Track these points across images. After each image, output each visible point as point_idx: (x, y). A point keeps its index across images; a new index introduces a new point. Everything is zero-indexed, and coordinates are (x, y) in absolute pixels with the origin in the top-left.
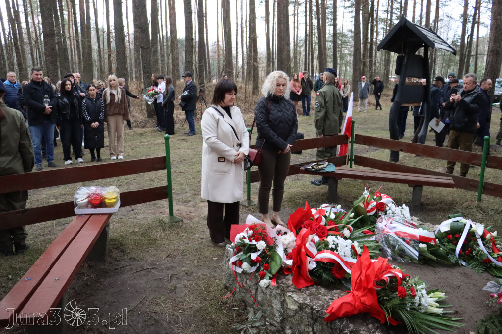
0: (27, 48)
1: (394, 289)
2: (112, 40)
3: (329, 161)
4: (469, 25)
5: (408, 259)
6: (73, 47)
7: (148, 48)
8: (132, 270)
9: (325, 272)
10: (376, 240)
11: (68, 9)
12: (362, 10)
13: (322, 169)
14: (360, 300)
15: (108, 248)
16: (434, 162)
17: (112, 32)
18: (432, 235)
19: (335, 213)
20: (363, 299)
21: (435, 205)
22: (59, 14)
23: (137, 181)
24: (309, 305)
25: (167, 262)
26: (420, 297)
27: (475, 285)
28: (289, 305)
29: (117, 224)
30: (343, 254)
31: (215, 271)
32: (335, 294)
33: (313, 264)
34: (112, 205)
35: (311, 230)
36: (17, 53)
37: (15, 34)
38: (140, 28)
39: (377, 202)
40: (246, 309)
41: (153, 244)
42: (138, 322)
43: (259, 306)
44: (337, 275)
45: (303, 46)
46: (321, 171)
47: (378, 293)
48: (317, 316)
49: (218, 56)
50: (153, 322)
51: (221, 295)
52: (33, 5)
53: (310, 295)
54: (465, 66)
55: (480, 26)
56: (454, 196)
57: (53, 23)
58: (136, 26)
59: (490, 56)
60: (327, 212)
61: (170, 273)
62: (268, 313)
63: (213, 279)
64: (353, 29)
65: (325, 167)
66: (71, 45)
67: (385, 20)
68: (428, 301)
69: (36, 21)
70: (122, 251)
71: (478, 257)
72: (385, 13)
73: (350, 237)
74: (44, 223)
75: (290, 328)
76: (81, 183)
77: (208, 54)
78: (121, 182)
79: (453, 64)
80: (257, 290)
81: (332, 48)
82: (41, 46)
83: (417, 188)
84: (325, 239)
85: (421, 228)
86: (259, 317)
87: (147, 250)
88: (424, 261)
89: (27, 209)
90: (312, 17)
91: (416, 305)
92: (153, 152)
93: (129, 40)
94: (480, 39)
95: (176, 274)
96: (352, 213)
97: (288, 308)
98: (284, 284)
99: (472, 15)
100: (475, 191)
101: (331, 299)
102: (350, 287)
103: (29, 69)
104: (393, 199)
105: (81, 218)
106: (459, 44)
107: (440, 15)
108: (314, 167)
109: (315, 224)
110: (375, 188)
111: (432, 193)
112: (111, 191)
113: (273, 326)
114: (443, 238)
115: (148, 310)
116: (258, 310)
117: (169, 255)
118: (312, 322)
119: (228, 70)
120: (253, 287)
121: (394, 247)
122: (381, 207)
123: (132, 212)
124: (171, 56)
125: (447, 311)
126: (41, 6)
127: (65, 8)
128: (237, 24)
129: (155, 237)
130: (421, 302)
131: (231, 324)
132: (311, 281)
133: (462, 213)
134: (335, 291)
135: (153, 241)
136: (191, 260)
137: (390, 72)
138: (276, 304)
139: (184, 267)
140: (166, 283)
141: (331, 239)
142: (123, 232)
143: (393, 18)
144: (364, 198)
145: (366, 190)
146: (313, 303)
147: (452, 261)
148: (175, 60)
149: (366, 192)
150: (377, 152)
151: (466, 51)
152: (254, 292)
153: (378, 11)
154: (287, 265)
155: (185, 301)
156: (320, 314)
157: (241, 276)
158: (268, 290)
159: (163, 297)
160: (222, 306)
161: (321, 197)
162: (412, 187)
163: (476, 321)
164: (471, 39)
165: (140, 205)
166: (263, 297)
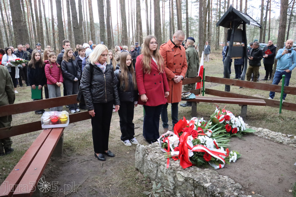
2: (55, 24)
3: (191, 92)
4: (265, 12)
6: (31, 29)
7: (78, 28)
8: (78, 161)
9: (199, 158)
11: (27, 6)
13: (188, 97)
15: (63, 148)
19: (201, 123)
21: (254, 116)
22: (22, 9)
24: (191, 178)
27: (287, 162)
28: (178, 178)
29: (66, 134)
30: (209, 147)
31: (129, 160)
32: (206, 171)
33: (191, 153)
34: (64, 122)
35: (188, 133)
39: (225, 115)
40: (150, 182)
41: (89, 145)
42: (85, 193)
43: (159, 180)
44: (206, 159)
46: (187, 98)
48: (197, 185)
49: (118, 33)
50: (95, 193)
51: (134, 174)
52: (5, 4)
53: (191, 172)
54: (263, 35)
55: (271, 12)
56: (265, 111)
59: (280, 29)
60: (196, 122)
62: (164, 184)
64: (198, 15)
65: (189, 96)
66: (29, 28)
67: (216, 10)
69: (8, 14)
70: (71, 150)
72: (216, 5)
73: (211, 136)
74: (21, 135)
75: (180, 192)
77: (112, 32)
79: (256, 34)
80: (157, 170)
81: (186, 27)
83: (244, 107)
84: (198, 138)
86: (159, 187)
87: (86, 149)
89: (12, 127)
90: (173, 8)
94: (271, 20)
95: (106, 163)
96: (210, 122)
97: (178, 181)
98: (174, 166)
99: (266, 5)
100: (278, 108)
101: (204, 174)
104: (233, 113)
105: (46, 131)
107: (247, 6)
108: (183, 96)
109: (190, 129)
111: (252, 109)
112: (63, 114)
113: (168, 191)
115: (91, 185)
116: (158, 183)
118: (194, 188)
120: (155, 169)
122: (227, 118)
123: (75, 126)
124: (90, 33)
126: (11, 5)
127: (25, 5)
128: (129, 13)
129: (91, 141)
131: (142, 192)
132: (190, 164)
134: (205, 169)
137: (220, 40)
138: (170, 179)
140: (100, 169)
141: (201, 138)
142: (70, 138)
143: (221, 8)
144: (217, 113)
148: (93, 36)
149: (217, 109)
150: (216, 86)
151: (263, 27)
152: (155, 172)
153: (211, 4)
154: (175, 154)
155: (113, 179)
156: (199, 183)
157: (147, 162)
158: (165, 170)
159: (99, 177)
160: (135, 181)
161: (187, 114)
162: (241, 106)
163: (292, 184)
164: (266, 20)
165: (79, 122)
166: (162, 175)
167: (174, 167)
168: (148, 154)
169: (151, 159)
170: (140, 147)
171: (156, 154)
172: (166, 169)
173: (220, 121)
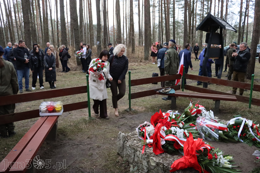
0: (15, 30)
1: (206, 155)
2: (59, 25)
3: (172, 88)
5: (213, 139)
7: (78, 29)
8: (69, 145)
9: (170, 146)
10: (196, 129)
11: (37, 9)
12: (188, 10)
13: (168, 92)
14: (189, 160)
15: (57, 133)
16: (226, 88)
17: (59, 21)
18: (225, 126)
19: (175, 115)
20: (190, 160)
21: (226, 110)
22: (32, 12)
23: (72, 98)
24: (162, 163)
25: (88, 141)
26: (220, 159)
27: (248, 152)
28: (151, 163)
29: (62, 121)
30: (179, 136)
31: (113, 145)
32: (175, 157)
33: (164, 142)
34: (59, 111)
35: (162, 124)
36: (10, 32)
37: (9, 23)
38: (73, 19)
39: (197, 109)
40: (129, 165)
42: (73, 172)
43: (136, 164)
44: (176, 148)
45: (157, 28)
47: (198, 157)
48: (166, 169)
49: (114, 33)
50: (80, 172)
51: (116, 158)
52: (18, 7)
53: (162, 158)
54: (241, 38)
55: (249, 17)
56: (236, 105)
57: (28, 17)
58: (71, 18)
59: (254, 33)
60: (171, 114)
61: (89, 146)
62: (140, 167)
63: (112, 150)
64: (183, 19)
65: (170, 91)
66: (38, 28)
67: (200, 15)
68: (224, 161)
69: (20, 16)
70: (64, 135)
71: (250, 138)
72: (200, 11)
73: (183, 127)
74: (23, 121)
76: (43, 100)
77: (109, 32)
78: (64, 99)
80: (134, 155)
81: (173, 29)
82: (23, 29)
83: (217, 102)
84: (170, 129)
85: (219, 123)
86: (136, 170)
87: (77, 134)
88: (221, 140)
89: (15, 114)
90: (162, 13)
91: (218, 163)
92: (80, 83)
93: (68, 25)
94: (249, 24)
95: (92, 147)
96: (184, 115)
97: (151, 165)
99: (245, 12)
100: (247, 103)
101: (173, 160)
102: (183, 154)
103: (16, 40)
104: (205, 107)
105: (43, 118)
106: (238, 27)
107: (228, 12)
108: (164, 91)
109: (165, 121)
110: (195, 101)
111: (225, 104)
112: (58, 104)
114: (231, 128)
115: (78, 166)
116: (135, 166)
117: (88, 137)
119: (119, 41)
121: (206, 133)
122: (199, 112)
123: (70, 115)
124: (89, 33)
125: (234, 166)
126: (23, 8)
127: (35, 9)
128: (124, 17)
129: (82, 128)
130: (220, 162)
132: (162, 151)
133: (241, 114)
134: (175, 156)
135: (80, 130)
136: (100, 140)
137: (203, 41)
138: (145, 163)
139: (96, 143)
140: (87, 152)
141: (173, 129)
142: (65, 125)
143: (204, 14)
144: (190, 107)
145: (191, 103)
146: (164, 162)
147: (236, 140)
148: (92, 36)
149: (191, 104)
151: (242, 30)
153: (196, 10)
154: (150, 142)
155: (97, 161)
156: (167, 168)
157: (126, 148)
158: (140, 155)
159: (86, 159)
160: (116, 164)
161: (168, 107)
162: (215, 101)
163: (249, 172)
164: (244, 24)
165: (74, 111)
166: (138, 159)
167: (148, 153)
168: (127, 141)
169: (129, 145)
170: (121, 135)
171: (134, 141)
172: (142, 155)
173: (192, 114)
